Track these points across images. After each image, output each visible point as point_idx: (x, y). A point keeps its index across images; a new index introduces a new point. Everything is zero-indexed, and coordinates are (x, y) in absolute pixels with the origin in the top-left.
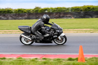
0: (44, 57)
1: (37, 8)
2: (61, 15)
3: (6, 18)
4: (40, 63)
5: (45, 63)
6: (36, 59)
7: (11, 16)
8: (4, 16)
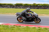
0: (39, 27)
1: (34, 4)
2: (46, 8)
3: (20, 8)
4: (37, 29)
5: (39, 29)
6: (35, 27)
7: (22, 7)
8: (19, 6)
